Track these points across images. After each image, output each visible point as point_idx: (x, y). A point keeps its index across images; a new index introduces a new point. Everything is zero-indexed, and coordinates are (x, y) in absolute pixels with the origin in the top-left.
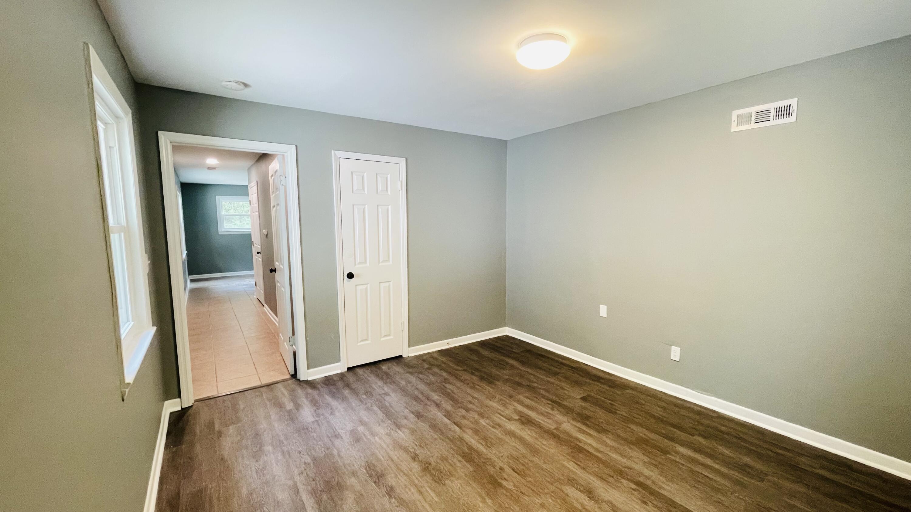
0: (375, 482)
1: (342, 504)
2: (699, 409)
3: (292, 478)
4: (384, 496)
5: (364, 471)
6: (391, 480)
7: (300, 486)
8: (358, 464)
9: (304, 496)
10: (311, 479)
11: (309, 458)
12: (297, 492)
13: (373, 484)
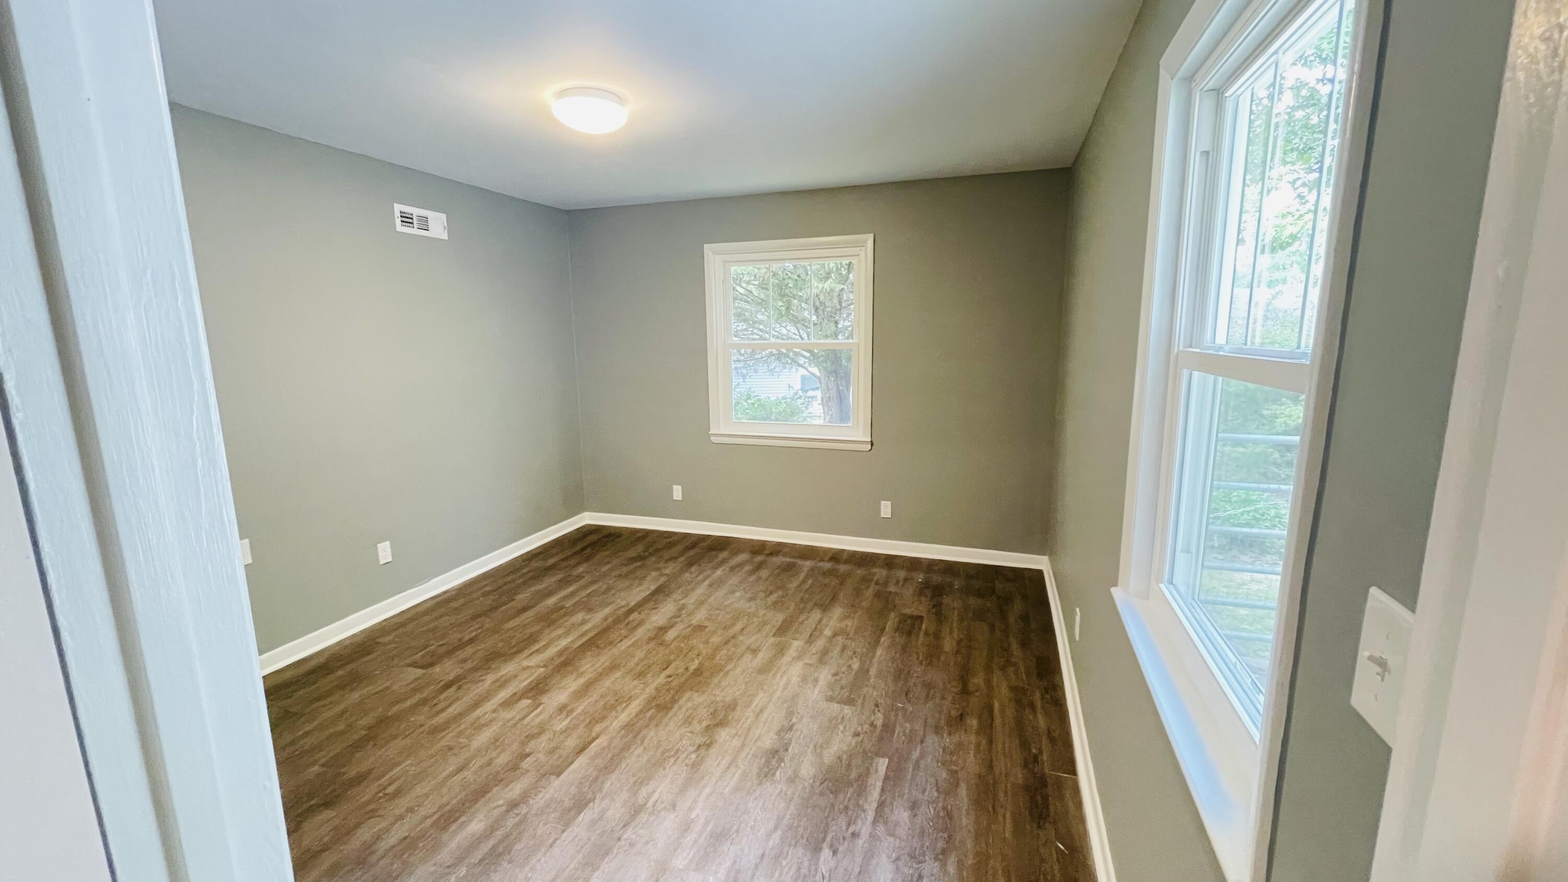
0: (787, 750)
1: (845, 752)
2: (435, 601)
3: (873, 836)
4: (796, 730)
5: (778, 773)
6: (768, 742)
7: (871, 815)
8: (774, 789)
9: (875, 794)
10: (850, 813)
11: (822, 859)
12: (881, 805)
13: (790, 750)
